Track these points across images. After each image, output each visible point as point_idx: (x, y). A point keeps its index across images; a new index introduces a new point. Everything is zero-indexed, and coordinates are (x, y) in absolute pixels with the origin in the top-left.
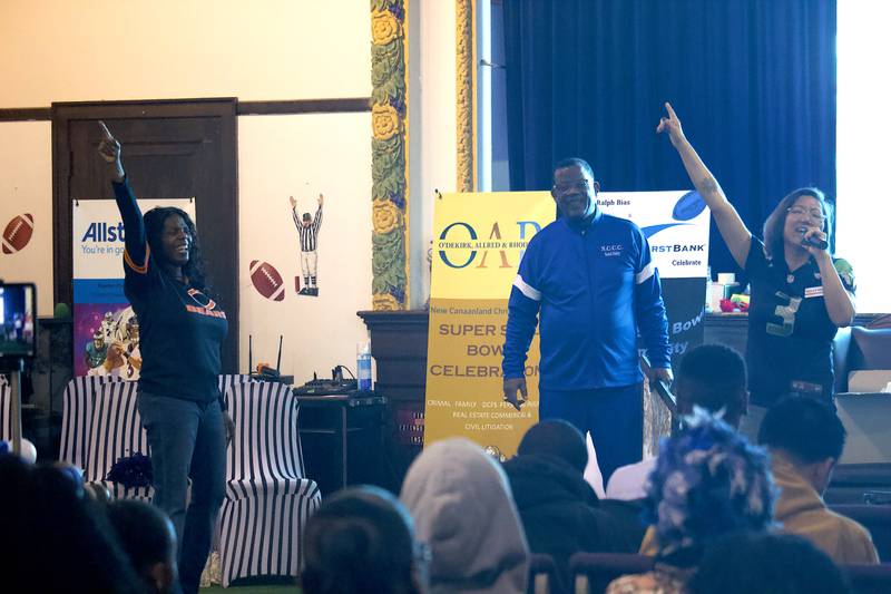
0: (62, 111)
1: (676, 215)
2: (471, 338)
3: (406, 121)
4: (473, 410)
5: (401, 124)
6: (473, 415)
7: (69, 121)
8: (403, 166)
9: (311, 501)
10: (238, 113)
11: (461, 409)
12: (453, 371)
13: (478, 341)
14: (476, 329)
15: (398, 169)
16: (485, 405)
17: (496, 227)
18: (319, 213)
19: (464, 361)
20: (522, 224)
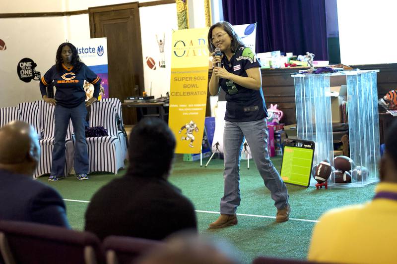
0: (91, 10)
1: (245, 34)
2: (184, 82)
3: (187, 5)
4: (186, 108)
5: (185, 7)
6: (185, 110)
7: (93, 13)
8: (187, 21)
9: (111, 145)
10: (139, 7)
11: (181, 108)
12: (179, 94)
13: (187, 83)
14: (186, 79)
15: (185, 22)
16: (190, 106)
17: (191, 42)
18: (164, 40)
19: (182, 90)
20: (199, 40)
